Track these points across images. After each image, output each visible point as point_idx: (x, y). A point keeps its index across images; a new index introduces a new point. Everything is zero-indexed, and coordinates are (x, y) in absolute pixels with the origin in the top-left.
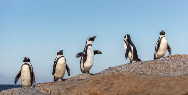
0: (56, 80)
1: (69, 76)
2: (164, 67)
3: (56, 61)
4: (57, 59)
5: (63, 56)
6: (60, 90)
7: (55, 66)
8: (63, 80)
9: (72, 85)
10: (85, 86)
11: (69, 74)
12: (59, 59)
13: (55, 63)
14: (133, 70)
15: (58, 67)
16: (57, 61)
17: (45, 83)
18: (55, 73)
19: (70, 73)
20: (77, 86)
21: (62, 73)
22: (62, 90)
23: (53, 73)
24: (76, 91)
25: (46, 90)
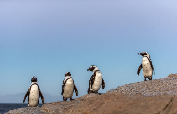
0: (65, 99)
1: (77, 96)
2: (160, 87)
3: (64, 82)
4: (65, 80)
5: (71, 78)
6: (58, 110)
7: (63, 86)
8: (71, 99)
9: (71, 105)
10: (80, 106)
11: (77, 95)
12: (67, 81)
13: (63, 84)
14: (133, 90)
15: (66, 88)
16: (66, 82)
17: (50, 103)
18: (64, 94)
19: (78, 93)
20: (74, 106)
21: (71, 93)
22: (60, 110)
23: (62, 94)
24: (71, 111)
25: (46, 110)
